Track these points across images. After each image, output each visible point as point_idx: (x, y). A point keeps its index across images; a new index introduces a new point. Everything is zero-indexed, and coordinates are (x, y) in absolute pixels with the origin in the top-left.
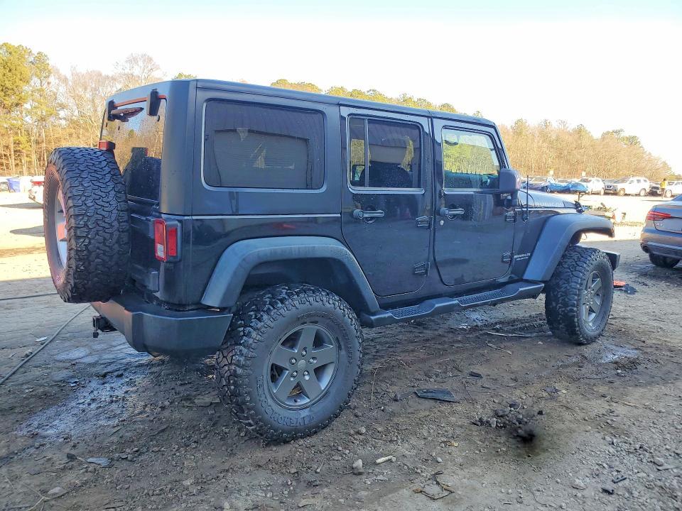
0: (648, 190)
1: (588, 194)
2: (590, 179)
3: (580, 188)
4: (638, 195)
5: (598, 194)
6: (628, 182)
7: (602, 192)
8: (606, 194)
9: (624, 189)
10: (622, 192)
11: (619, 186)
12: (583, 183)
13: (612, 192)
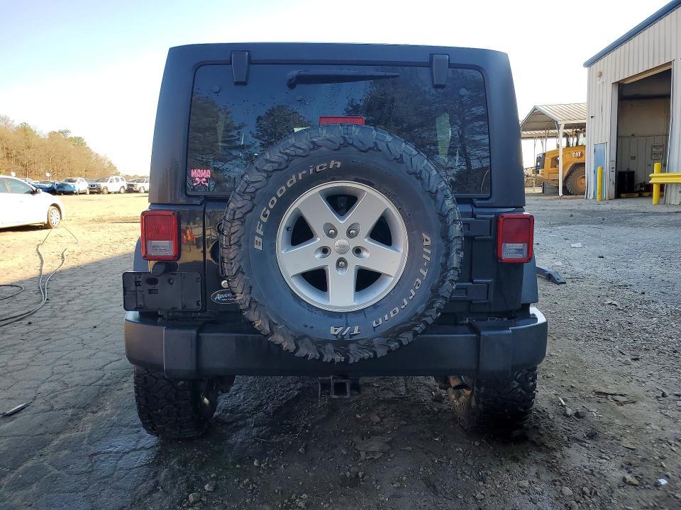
0: (126, 188)
1: (76, 194)
2: (74, 179)
3: (67, 189)
4: (119, 193)
5: (84, 193)
6: (109, 181)
7: (88, 192)
8: (91, 193)
9: (107, 188)
10: (105, 191)
11: (103, 185)
12: (69, 183)
13: (96, 191)
